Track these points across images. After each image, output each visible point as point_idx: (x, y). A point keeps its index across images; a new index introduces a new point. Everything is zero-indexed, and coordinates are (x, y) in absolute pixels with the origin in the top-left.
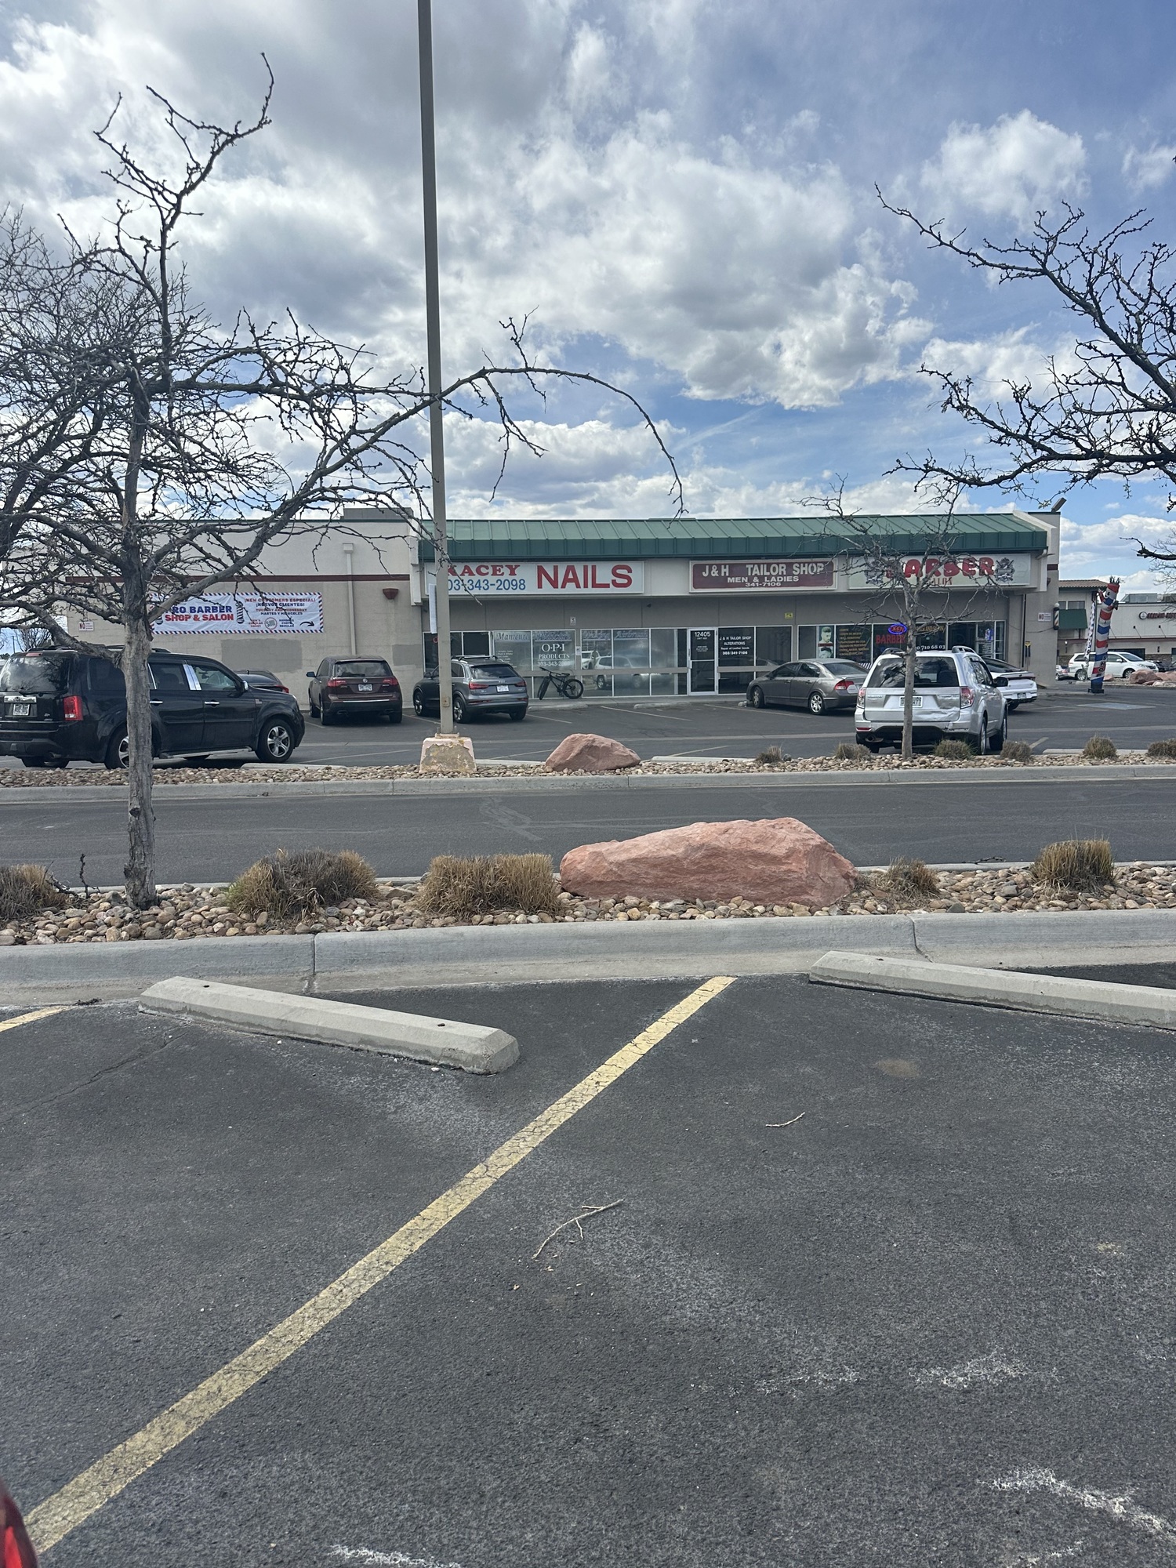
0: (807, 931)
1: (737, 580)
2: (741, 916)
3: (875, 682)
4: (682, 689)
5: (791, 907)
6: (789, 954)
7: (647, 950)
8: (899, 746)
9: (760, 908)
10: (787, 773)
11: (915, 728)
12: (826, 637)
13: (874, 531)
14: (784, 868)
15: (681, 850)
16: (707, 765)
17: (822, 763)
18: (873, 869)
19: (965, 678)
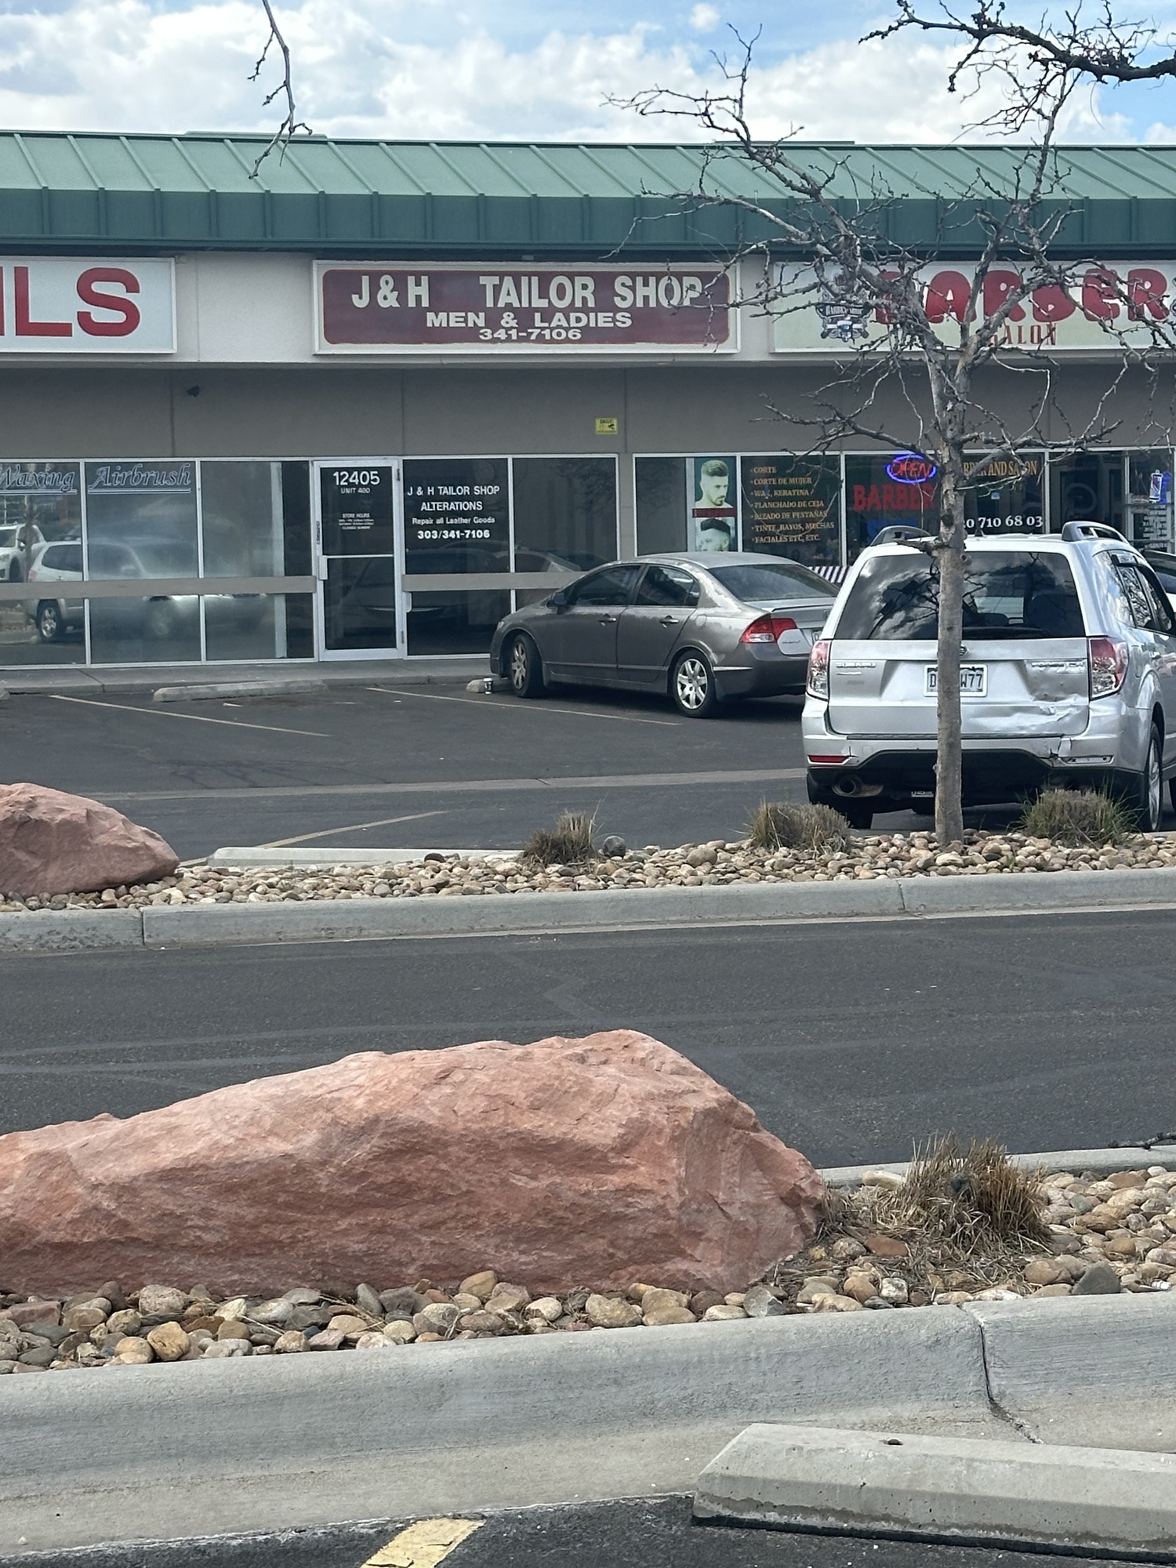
0: (685, 1368)
1: (454, 320)
2: (493, 1332)
3: (855, 625)
4: (299, 641)
5: (634, 1299)
6: (633, 1439)
7: (206, 1452)
8: (925, 808)
9: (548, 1306)
10: (614, 891)
11: (967, 755)
12: (713, 490)
13: (841, 188)
14: (615, 1180)
15: (311, 1138)
16: (379, 871)
17: (713, 861)
18: (867, 1172)
19: (1100, 612)
